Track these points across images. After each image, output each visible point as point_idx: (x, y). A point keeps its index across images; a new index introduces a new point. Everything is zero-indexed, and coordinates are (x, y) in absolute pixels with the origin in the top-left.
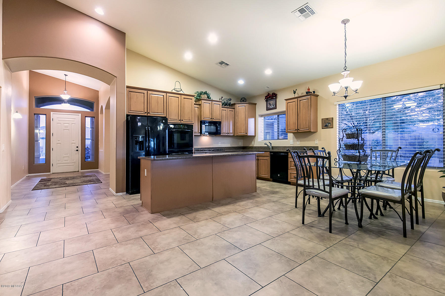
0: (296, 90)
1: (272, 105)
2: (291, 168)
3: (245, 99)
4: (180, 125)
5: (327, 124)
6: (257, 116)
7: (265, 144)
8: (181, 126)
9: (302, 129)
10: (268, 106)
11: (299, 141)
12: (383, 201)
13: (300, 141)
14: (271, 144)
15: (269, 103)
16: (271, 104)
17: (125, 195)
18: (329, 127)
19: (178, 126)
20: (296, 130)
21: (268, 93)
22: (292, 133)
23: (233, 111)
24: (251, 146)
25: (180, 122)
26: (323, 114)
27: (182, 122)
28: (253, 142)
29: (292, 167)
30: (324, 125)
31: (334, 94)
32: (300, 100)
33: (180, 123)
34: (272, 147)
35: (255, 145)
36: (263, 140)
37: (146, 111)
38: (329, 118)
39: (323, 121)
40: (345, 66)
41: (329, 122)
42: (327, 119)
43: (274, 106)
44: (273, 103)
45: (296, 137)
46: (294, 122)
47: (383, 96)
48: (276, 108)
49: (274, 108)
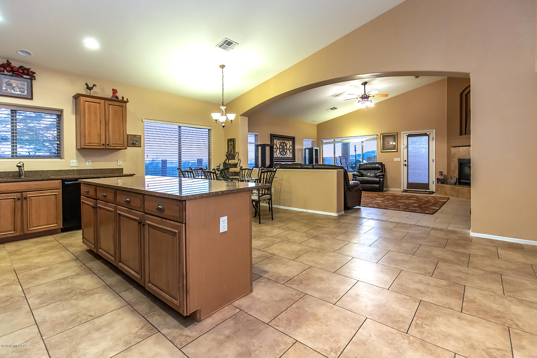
5: (134, 142)
7: (18, 166)
9: (113, 144)
11: (89, 162)
13: (92, 162)
18: (136, 146)
20: (103, 145)
21: (8, 61)
30: (131, 142)
32: (110, 105)
38: (137, 135)
39: (129, 137)
41: (138, 140)
42: (135, 136)
43: (25, 93)
44: (23, 87)
45: (84, 156)
46: (98, 133)
47: (180, 125)
48: (30, 97)
49: (26, 97)
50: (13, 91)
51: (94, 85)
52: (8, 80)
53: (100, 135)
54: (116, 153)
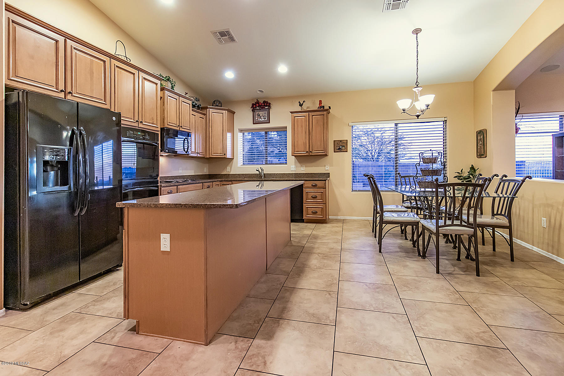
0: (303, 102)
1: (262, 118)
2: (307, 200)
3: (220, 102)
4: (136, 131)
5: (341, 147)
6: (236, 130)
7: (257, 170)
8: (139, 133)
9: (315, 151)
10: (256, 119)
11: (303, 167)
12: (492, 228)
13: (305, 167)
14: (262, 170)
15: (257, 114)
16: (261, 115)
17: (3, 316)
18: (342, 151)
19: (134, 134)
20: (307, 152)
21: (257, 100)
22: (294, 157)
23: (203, 118)
24: (224, 173)
25: (136, 124)
26: (334, 135)
27: (141, 125)
28: (228, 168)
29: (309, 199)
30: (338, 148)
31: (403, 111)
32: (313, 116)
33: (137, 128)
34: (264, 174)
35: (232, 172)
36: (242, 165)
37: (61, 87)
38: (343, 140)
39: (335, 143)
40: (417, 81)
41: (344, 145)
42: (341, 141)
43: (266, 119)
44: (265, 115)
45: (300, 162)
46: (303, 142)
47: (396, 122)
48: (268, 122)
49: (266, 122)
50: (260, 120)
51: (304, 102)
52: (258, 112)
53: (305, 144)
54: (323, 159)
